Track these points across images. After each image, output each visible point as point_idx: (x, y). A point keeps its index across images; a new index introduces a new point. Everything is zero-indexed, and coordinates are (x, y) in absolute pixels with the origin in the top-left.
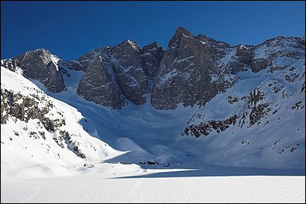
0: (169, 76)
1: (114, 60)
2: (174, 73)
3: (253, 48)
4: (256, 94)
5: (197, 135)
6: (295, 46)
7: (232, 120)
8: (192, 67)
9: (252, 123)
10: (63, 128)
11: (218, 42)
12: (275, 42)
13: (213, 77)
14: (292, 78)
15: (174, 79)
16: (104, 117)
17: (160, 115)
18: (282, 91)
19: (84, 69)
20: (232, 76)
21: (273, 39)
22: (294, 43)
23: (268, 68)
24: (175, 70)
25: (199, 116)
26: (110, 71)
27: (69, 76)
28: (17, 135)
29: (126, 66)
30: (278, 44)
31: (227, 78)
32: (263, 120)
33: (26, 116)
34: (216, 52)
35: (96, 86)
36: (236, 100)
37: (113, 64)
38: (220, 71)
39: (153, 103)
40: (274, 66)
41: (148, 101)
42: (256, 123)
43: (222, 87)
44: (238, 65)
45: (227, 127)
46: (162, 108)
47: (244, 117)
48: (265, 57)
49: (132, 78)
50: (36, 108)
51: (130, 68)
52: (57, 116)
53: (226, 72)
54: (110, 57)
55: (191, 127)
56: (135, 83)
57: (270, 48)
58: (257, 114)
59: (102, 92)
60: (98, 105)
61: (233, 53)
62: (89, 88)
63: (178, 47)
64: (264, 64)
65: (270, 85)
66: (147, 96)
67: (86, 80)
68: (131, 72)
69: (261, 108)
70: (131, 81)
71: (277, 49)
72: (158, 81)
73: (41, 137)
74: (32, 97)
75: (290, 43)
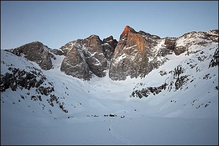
0: (120, 58)
1: (84, 48)
2: (124, 56)
3: (176, 39)
4: (179, 69)
5: (140, 97)
6: (203, 38)
7: (164, 87)
8: (136, 52)
9: (177, 88)
10: (52, 93)
11: (152, 36)
12: (190, 35)
13: (149, 59)
14: (202, 58)
15: (124, 60)
16: (78, 85)
17: (115, 83)
18: (196, 67)
19: (65, 54)
20: (163, 58)
21: (189, 33)
22: (203, 36)
23: (186, 52)
24: (124, 55)
25: (141, 84)
26: (82, 55)
27: (55, 59)
28: (23, 98)
29: (92, 52)
30: (192, 37)
31: (159, 59)
32: (184, 86)
33: (28, 85)
34: (151, 42)
35: (73, 65)
36: (165, 74)
37: (84, 51)
38: (154, 55)
39: (110, 76)
40: (190, 51)
41: (107, 74)
42: (180, 89)
43: (155, 65)
44: (166, 51)
45: (160, 91)
46: (116, 80)
47: (171, 84)
48: (184, 45)
49: (97, 59)
50: (35, 80)
51: (95, 53)
52: (48, 85)
53: (158, 55)
54: (82, 46)
55: (136, 91)
56: (98, 63)
57: (187, 39)
58: (180, 83)
59: (77, 69)
60: (75, 78)
61: (163, 42)
62: (68, 66)
63: (126, 39)
64: (182, 50)
65: (188, 64)
66: (107, 72)
67: (67, 61)
68: (96, 56)
69: (182, 79)
70: (96, 62)
71: (192, 40)
72: (113, 61)
73: (38, 99)
74: (32, 73)
75: (200, 35)
